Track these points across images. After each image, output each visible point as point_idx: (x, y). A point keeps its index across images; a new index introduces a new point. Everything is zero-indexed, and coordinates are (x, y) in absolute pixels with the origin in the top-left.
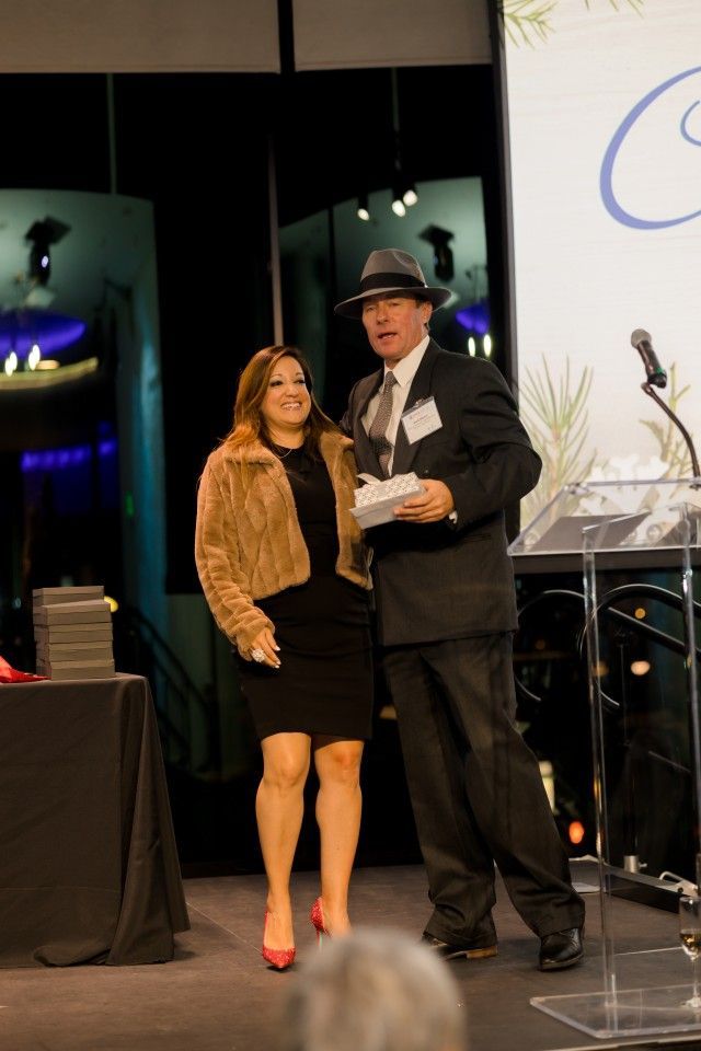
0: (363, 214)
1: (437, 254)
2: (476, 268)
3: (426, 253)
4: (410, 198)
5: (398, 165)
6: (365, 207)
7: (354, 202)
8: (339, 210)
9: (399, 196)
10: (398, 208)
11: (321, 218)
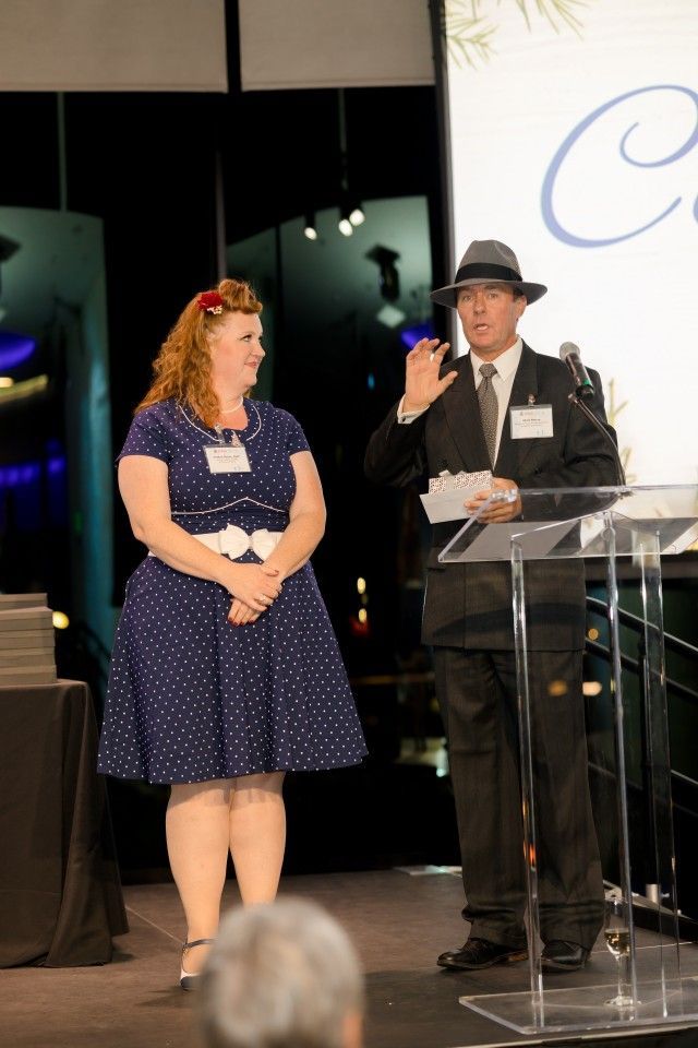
0: (311, 233)
1: (383, 273)
2: (421, 288)
3: (372, 273)
4: (357, 217)
5: (345, 184)
6: (311, 224)
7: (301, 221)
8: (286, 228)
9: (346, 216)
10: (345, 228)
11: (267, 236)
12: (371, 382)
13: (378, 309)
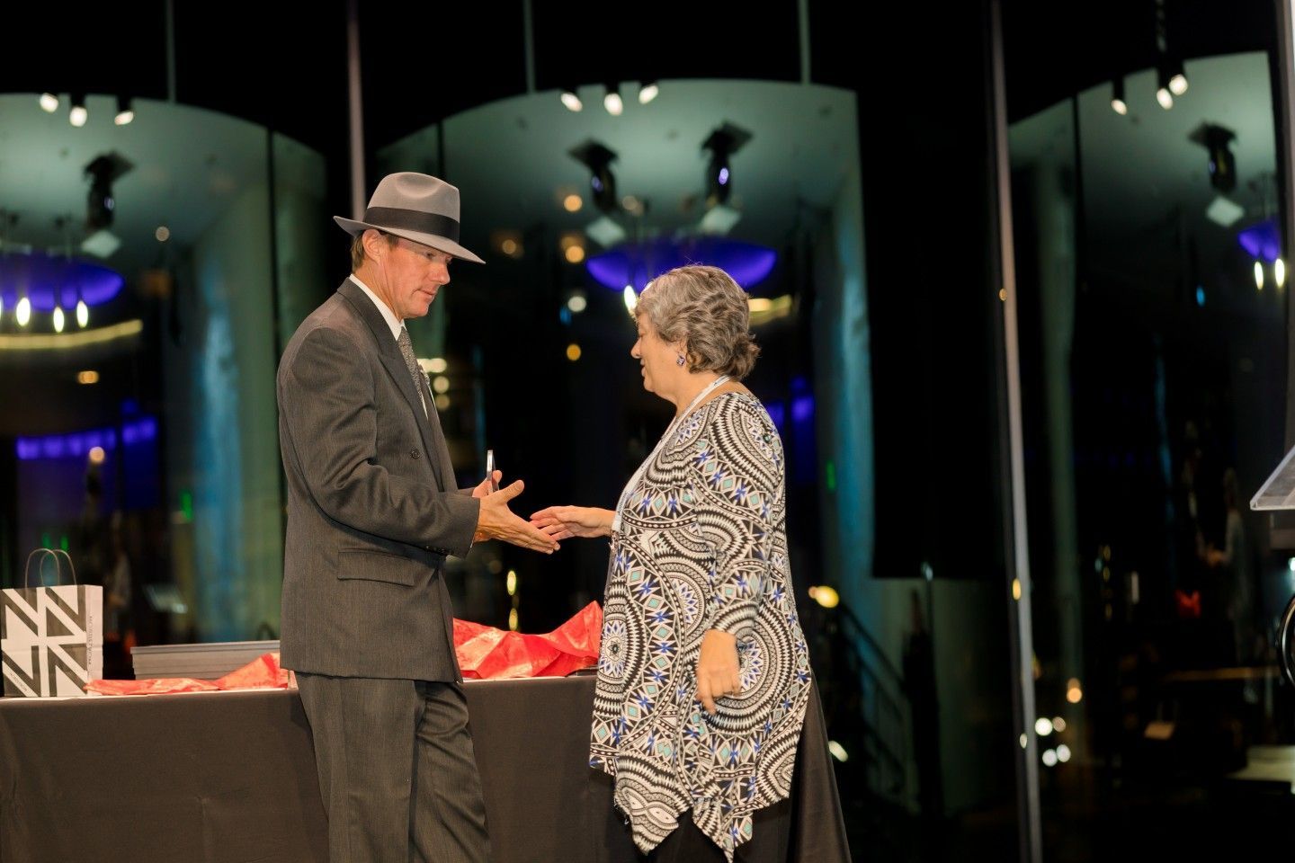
0: (1119, 107)
1: (1214, 158)
2: (1263, 176)
3: (1199, 157)
4: (1179, 84)
5: (1161, 43)
6: (1119, 94)
7: (1107, 89)
8: (1089, 99)
9: (1164, 83)
10: (1164, 98)
11: (1062, 111)
12: (1200, 296)
13: (1207, 202)
